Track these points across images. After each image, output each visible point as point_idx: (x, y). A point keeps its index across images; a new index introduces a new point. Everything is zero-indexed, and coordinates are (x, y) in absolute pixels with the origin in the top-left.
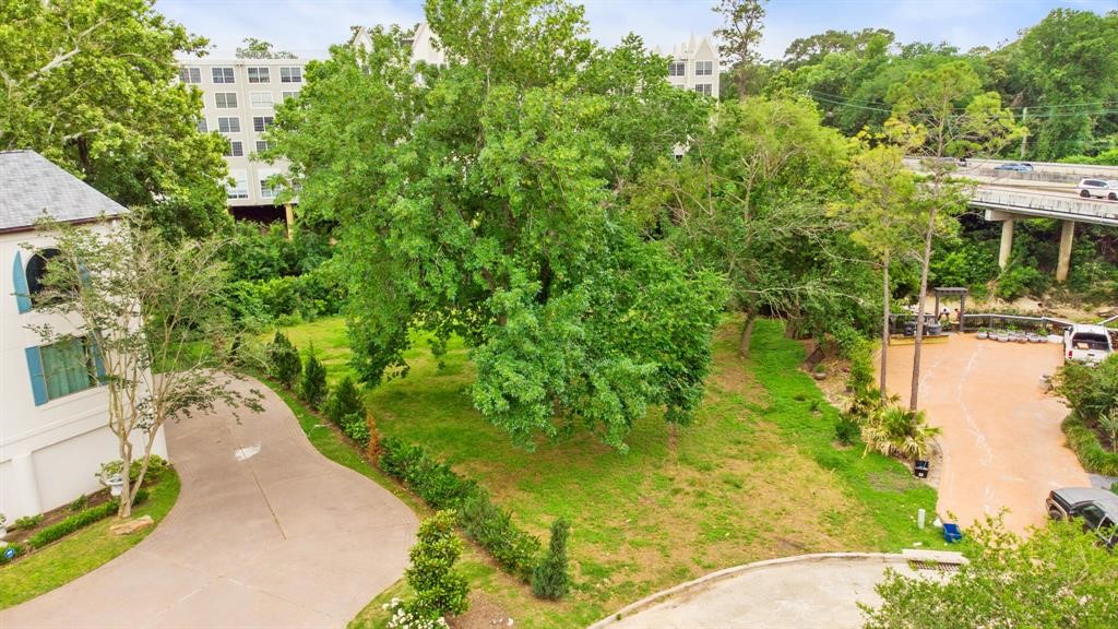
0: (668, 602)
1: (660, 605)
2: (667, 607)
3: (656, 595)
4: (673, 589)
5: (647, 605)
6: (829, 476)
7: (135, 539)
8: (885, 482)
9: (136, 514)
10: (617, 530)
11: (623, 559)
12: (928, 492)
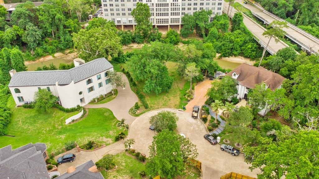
5: (154, 110)
6: (179, 100)
7: (115, 98)
8: (184, 101)
9: (114, 95)
10: (155, 103)
11: (154, 106)
12: (187, 104)
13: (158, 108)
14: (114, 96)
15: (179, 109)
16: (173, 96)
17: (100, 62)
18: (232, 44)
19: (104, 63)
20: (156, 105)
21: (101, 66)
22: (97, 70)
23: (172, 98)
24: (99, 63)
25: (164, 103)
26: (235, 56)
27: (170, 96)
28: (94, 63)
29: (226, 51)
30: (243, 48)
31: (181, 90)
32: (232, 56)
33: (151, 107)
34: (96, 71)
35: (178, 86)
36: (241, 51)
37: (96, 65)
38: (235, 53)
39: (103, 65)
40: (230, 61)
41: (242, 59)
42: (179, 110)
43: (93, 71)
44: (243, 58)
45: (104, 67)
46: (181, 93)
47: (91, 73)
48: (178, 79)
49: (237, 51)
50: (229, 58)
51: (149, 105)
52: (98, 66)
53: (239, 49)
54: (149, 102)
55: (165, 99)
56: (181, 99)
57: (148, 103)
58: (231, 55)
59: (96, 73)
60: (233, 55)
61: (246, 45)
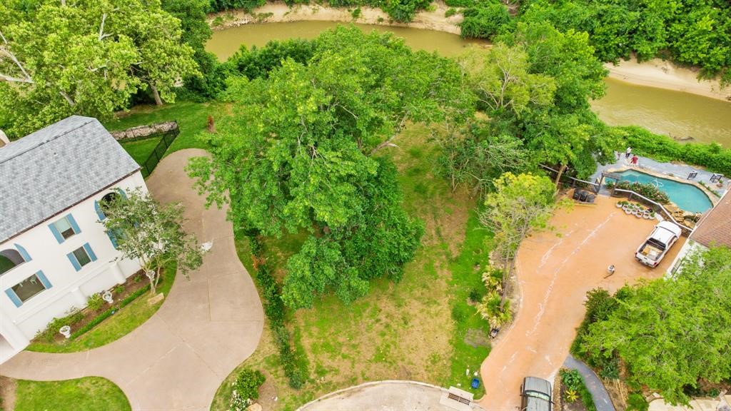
0: (342, 396)
1: (338, 396)
2: (340, 398)
3: (338, 391)
4: (347, 389)
5: (333, 396)
6: (451, 325)
7: (157, 307)
8: (473, 337)
9: (158, 291)
10: (341, 345)
11: (335, 365)
12: (487, 350)
13: (353, 381)
14: (154, 298)
15: (453, 390)
16: (418, 299)
17: (70, 149)
18: (638, 14)
19: (92, 153)
20: (344, 357)
21: (72, 167)
22: (48, 199)
23: (414, 308)
24: (64, 154)
25: (379, 341)
26: (641, 58)
27: (404, 296)
28: (40, 152)
29: (606, 41)
30: (677, 27)
31: (457, 260)
32: (627, 59)
33: (321, 373)
34: (44, 203)
35: (438, 232)
36: (668, 41)
37: (47, 168)
38: (645, 47)
39: (84, 165)
40: (620, 79)
41: (665, 70)
42: (452, 396)
43: (25, 203)
44: (669, 66)
45: (92, 174)
46: (456, 277)
47: (15, 217)
48: (438, 192)
49: (651, 39)
50: (617, 68)
51: (310, 357)
52: (59, 169)
53: (661, 32)
54: (311, 335)
55: (382, 317)
56: (457, 315)
57: (306, 342)
58: (622, 57)
59: (41, 214)
60: (632, 56)
61: (692, 15)
